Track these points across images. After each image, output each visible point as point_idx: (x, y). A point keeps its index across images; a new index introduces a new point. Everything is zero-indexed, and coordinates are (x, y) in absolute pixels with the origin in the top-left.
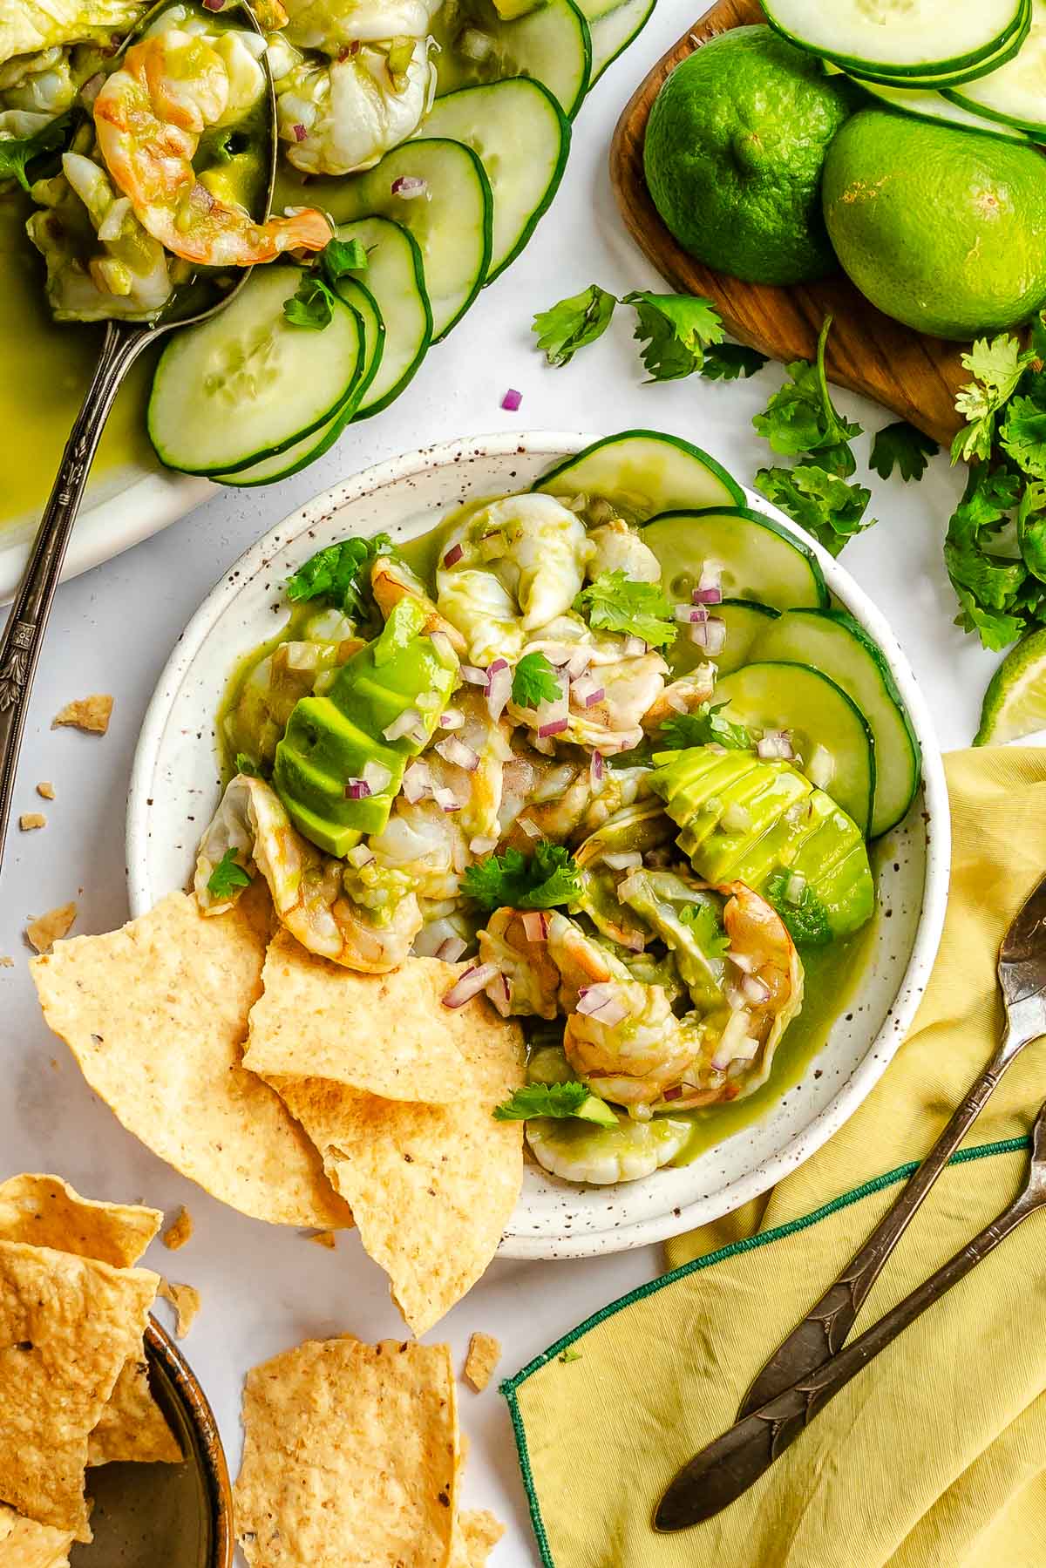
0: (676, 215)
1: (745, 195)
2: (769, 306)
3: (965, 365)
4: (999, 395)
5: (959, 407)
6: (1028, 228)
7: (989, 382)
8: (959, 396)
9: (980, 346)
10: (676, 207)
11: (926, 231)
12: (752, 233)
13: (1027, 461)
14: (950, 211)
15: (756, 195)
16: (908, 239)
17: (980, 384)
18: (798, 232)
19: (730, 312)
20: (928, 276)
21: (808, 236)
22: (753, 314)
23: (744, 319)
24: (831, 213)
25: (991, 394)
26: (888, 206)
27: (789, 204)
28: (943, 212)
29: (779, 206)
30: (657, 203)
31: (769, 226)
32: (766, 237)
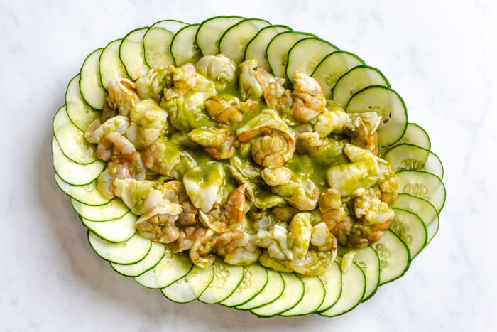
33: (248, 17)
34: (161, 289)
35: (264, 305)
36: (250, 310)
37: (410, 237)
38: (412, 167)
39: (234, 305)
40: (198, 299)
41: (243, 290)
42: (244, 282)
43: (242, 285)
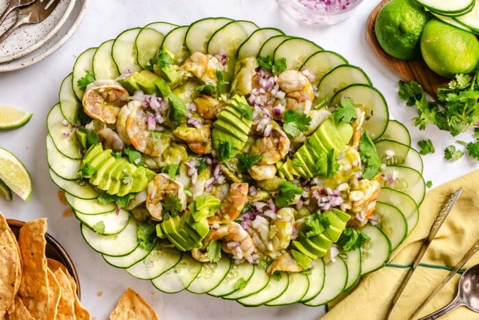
22: (398, 67)
26: (438, 44)
28: (451, 47)
33: (236, 19)
34: (151, 279)
35: (250, 295)
36: (237, 300)
38: (393, 162)
39: (221, 294)
40: (186, 288)
41: (230, 280)
42: (231, 273)
43: (229, 275)
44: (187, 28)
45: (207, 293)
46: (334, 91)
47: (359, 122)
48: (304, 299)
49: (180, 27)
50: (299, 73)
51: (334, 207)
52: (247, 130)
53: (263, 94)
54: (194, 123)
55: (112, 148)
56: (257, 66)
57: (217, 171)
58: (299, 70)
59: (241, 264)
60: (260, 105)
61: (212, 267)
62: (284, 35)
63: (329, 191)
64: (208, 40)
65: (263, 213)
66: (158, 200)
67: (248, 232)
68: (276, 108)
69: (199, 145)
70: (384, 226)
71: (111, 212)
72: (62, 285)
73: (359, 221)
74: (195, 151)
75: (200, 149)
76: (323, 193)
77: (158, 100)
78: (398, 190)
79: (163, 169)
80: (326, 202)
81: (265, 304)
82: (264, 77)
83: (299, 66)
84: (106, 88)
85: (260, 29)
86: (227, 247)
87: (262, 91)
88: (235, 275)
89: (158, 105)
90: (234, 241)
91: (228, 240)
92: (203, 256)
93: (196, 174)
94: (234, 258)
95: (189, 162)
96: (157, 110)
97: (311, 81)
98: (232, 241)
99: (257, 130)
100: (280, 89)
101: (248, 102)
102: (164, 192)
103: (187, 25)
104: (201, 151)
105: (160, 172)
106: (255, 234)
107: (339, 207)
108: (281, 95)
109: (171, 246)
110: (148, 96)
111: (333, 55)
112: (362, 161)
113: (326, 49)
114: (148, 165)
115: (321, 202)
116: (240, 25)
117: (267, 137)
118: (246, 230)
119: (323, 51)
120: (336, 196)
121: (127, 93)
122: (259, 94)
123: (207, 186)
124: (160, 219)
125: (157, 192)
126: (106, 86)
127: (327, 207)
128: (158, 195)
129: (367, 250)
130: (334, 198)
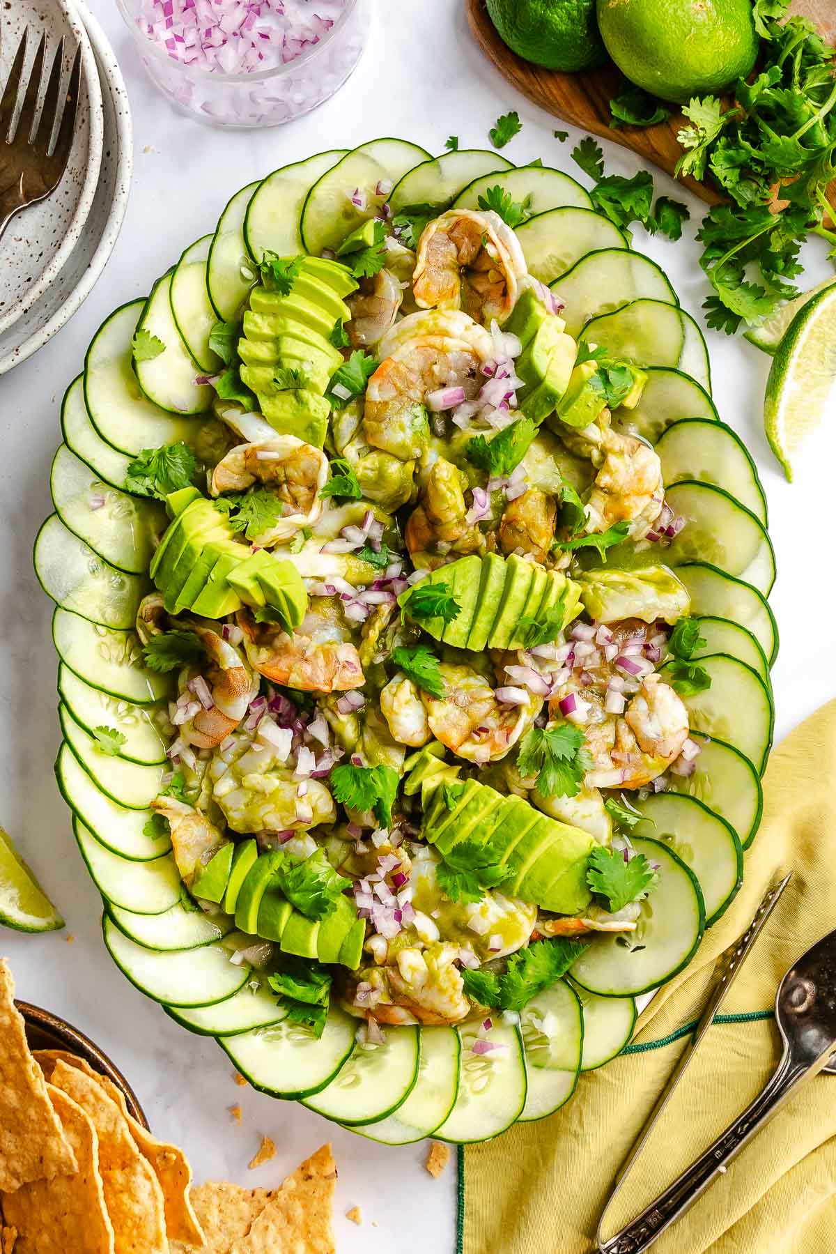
0: (504, 23)
1: (548, 6)
2: (564, 85)
3: (683, 112)
4: (707, 135)
5: (680, 139)
6: (725, 25)
7: (700, 125)
8: (680, 132)
9: (694, 102)
10: (504, 18)
11: (660, 23)
12: (553, 33)
13: (725, 179)
14: (675, 11)
15: (555, 7)
16: (649, 29)
17: (694, 126)
18: (581, 31)
19: (539, 89)
20: (661, 54)
21: (588, 35)
22: (555, 92)
23: (548, 93)
24: (601, 16)
25: (701, 133)
26: (636, 7)
27: (575, 13)
28: (671, 11)
29: (569, 14)
30: (493, 19)
31: (563, 27)
32: (562, 34)
33: (770, 532)
34: (57, 512)
35: (87, 771)
36: (67, 740)
37: (357, 1081)
38: (530, 1039)
39: (69, 698)
40: (58, 606)
41: (111, 710)
42: (130, 710)
43: (123, 706)
44: (713, 418)
45: (62, 661)
46: (666, 837)
47: (602, 922)
48: (115, 910)
49: (710, 399)
50: (685, 734)
51: (368, 921)
52: (498, 643)
53: (603, 656)
54: (476, 506)
55: (354, 319)
56: (670, 620)
57: (375, 597)
58: (691, 732)
59: (159, 727)
60: (572, 656)
61: (133, 658)
62: (769, 663)
63: (407, 895)
64: (697, 478)
65: (303, 743)
66: (259, 472)
67: (245, 719)
68: (577, 698)
69: (427, 534)
70: (358, 1063)
71: (195, 362)
72: (82, 1100)
73: (354, 994)
74: (409, 525)
75: (418, 541)
76: (397, 882)
77: (508, 396)
78: (463, 1073)
79: (338, 461)
80: (375, 896)
81: (76, 814)
82: (647, 647)
83: (704, 728)
84: (501, 261)
85: (763, 600)
86: (191, 677)
87: (612, 652)
88: (129, 720)
89: (497, 399)
90: (211, 692)
91: (212, 675)
92: (150, 624)
93: (351, 547)
94: (171, 706)
95: (376, 520)
96: (482, 401)
97: (674, 770)
98: (211, 686)
99: (506, 669)
100: (629, 697)
101: (573, 624)
102: (282, 478)
103: (720, 414)
104: (413, 544)
105: (329, 457)
106: (243, 738)
107: (372, 931)
108: (616, 703)
109: (155, 538)
110: (510, 369)
111: (754, 805)
112: (508, 957)
113: (763, 781)
114: (338, 421)
115: (371, 884)
116: (758, 548)
117: (495, 699)
118: (248, 713)
119: (758, 775)
120: (398, 916)
121: (504, 317)
122: (601, 649)
123: (328, 582)
124: (215, 492)
125: (279, 463)
126: (505, 257)
127: (364, 901)
128: (271, 468)
129: (288, 1035)
130: (391, 912)
